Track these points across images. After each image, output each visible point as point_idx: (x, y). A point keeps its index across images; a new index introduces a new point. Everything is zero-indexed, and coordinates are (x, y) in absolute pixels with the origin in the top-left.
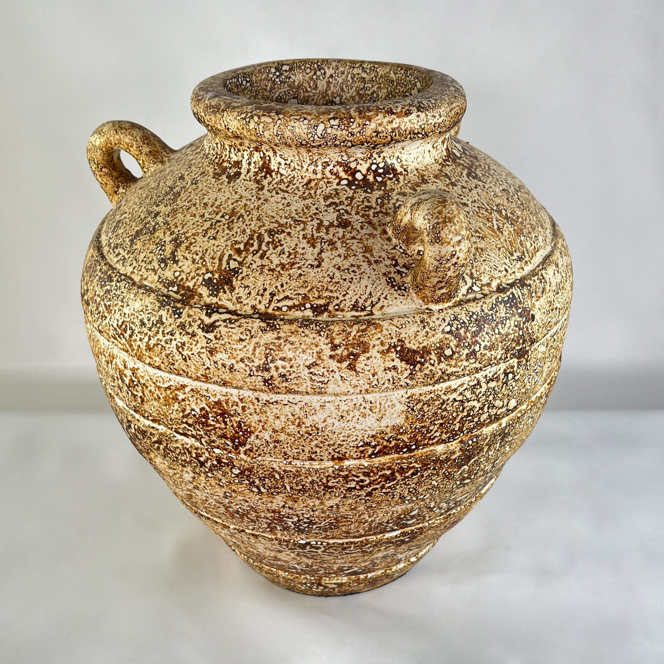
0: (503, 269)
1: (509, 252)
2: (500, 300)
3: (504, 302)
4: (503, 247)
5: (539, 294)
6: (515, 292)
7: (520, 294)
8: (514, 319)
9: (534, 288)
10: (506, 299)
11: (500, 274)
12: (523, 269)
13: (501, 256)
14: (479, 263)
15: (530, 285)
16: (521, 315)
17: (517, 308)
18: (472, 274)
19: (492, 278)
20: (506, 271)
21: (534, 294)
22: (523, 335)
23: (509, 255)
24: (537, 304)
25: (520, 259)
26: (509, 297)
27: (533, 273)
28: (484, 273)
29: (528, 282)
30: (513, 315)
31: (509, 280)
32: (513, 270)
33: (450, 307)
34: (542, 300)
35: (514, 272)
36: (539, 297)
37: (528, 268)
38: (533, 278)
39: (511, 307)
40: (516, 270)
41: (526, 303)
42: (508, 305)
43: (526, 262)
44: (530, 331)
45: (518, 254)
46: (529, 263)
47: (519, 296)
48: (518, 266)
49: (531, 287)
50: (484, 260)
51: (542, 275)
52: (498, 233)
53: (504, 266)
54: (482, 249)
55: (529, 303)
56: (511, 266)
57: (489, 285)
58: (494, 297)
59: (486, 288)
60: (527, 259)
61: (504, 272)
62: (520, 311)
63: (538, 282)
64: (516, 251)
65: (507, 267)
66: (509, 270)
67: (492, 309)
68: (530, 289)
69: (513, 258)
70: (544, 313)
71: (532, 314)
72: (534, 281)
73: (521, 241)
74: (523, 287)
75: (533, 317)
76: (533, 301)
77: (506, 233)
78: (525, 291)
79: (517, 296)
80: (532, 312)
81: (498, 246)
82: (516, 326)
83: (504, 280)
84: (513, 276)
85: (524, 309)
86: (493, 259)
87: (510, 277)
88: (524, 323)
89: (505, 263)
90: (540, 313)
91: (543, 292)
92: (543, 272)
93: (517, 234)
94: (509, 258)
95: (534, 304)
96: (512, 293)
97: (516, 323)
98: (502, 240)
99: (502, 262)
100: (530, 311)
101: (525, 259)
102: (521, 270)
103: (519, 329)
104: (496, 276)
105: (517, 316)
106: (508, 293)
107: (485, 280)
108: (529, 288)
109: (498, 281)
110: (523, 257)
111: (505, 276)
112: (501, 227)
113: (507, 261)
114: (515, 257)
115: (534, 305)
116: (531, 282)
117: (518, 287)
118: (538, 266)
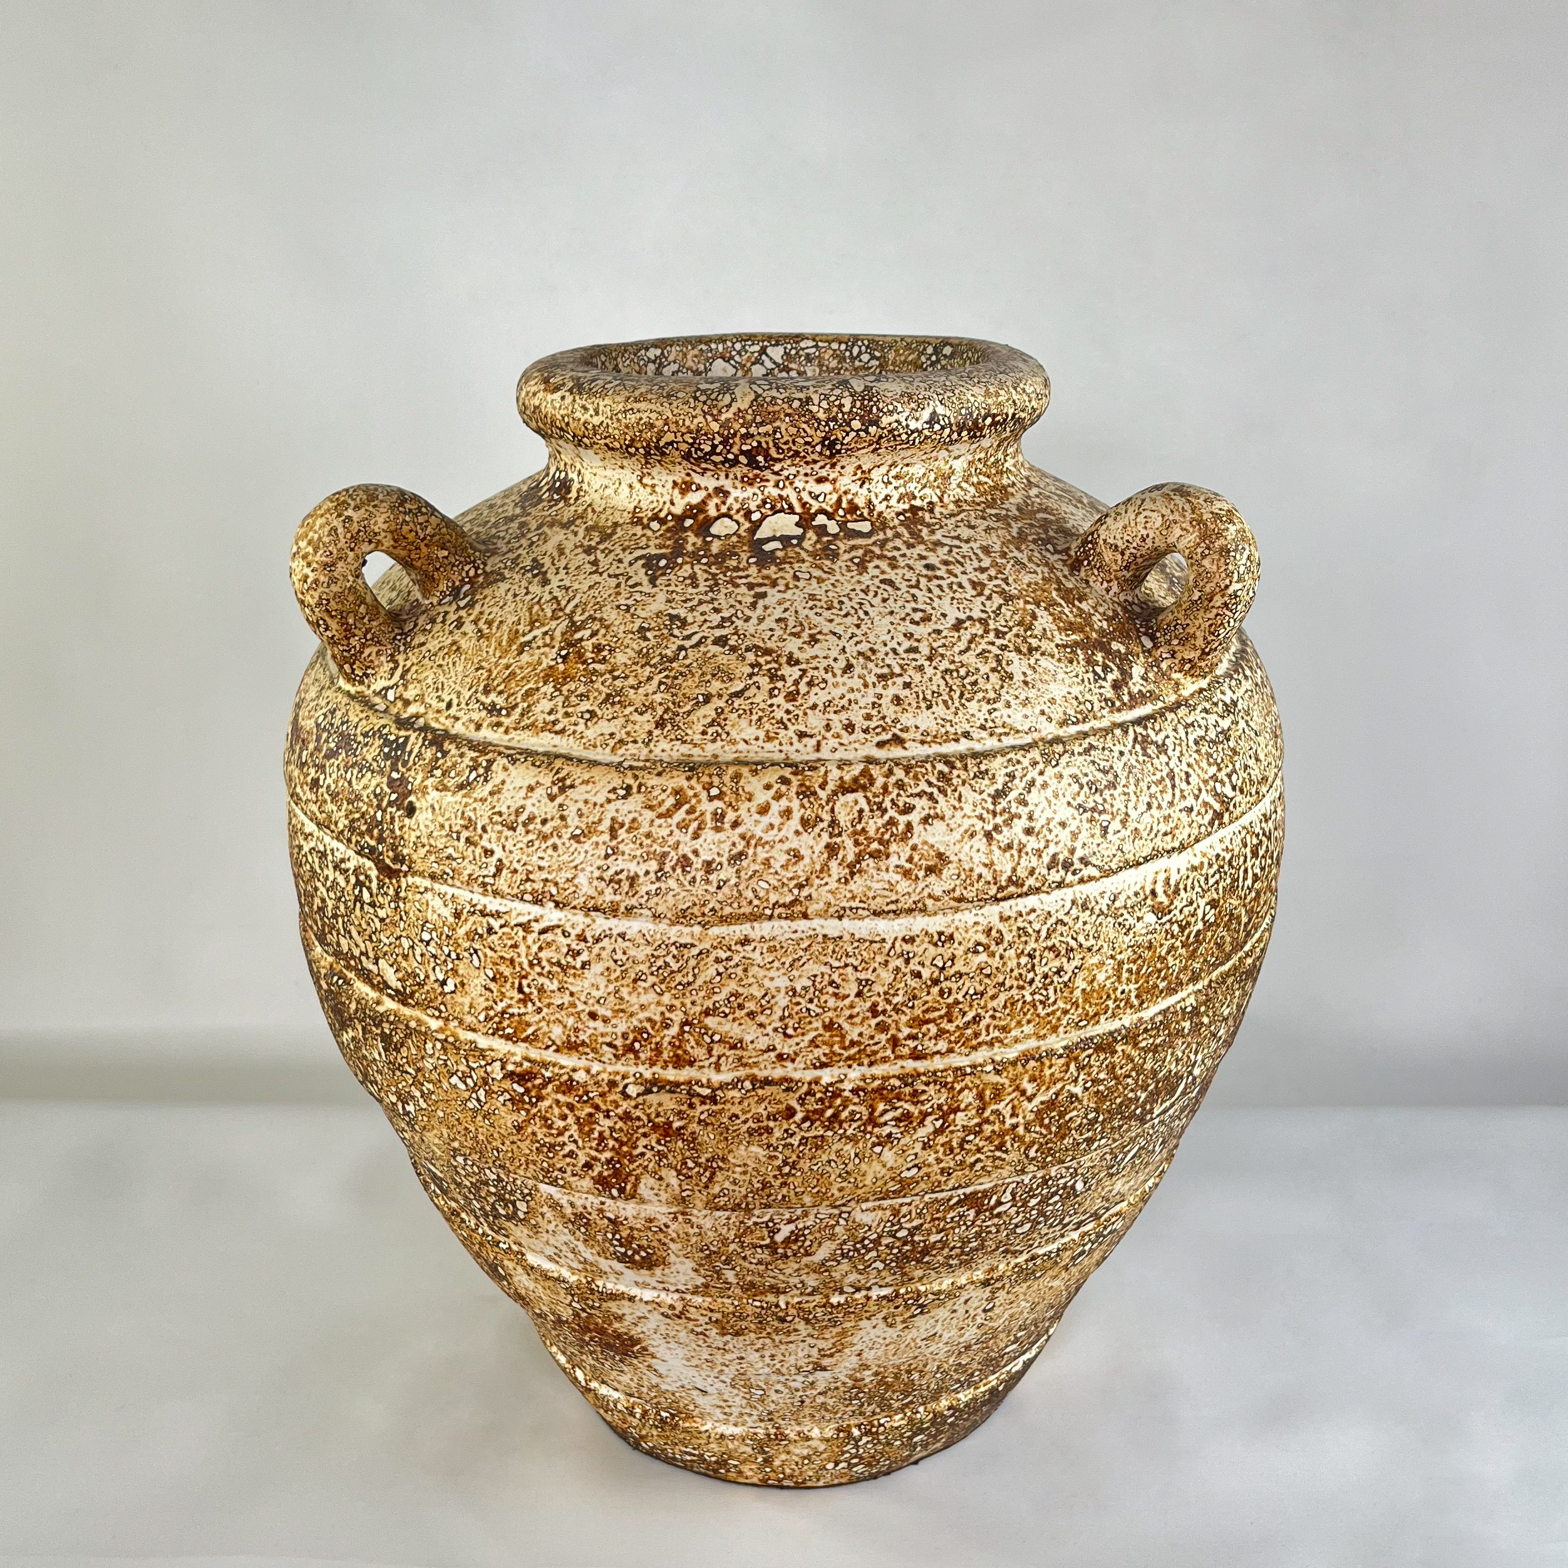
0: (447, 699)
1: (486, 686)
2: (385, 731)
3: (386, 740)
4: (490, 671)
5: (451, 783)
6: (412, 739)
7: (416, 751)
8: (378, 779)
9: (449, 764)
10: (392, 738)
11: (434, 703)
12: (478, 727)
13: (468, 680)
14: (431, 664)
15: (445, 754)
16: (391, 783)
17: (394, 768)
18: (408, 670)
19: (420, 698)
20: (449, 706)
21: (438, 773)
22: (381, 823)
23: (481, 688)
24: (434, 795)
25: (492, 709)
26: (398, 738)
27: (482, 748)
28: (419, 682)
29: (447, 746)
30: (381, 772)
31: (437, 720)
32: (458, 714)
33: (348, 693)
34: (448, 798)
35: (457, 719)
36: (446, 788)
37: (487, 734)
38: (465, 749)
39: (387, 757)
40: (465, 718)
41: (412, 773)
42: (386, 750)
43: (499, 724)
44: (398, 833)
45: (500, 701)
46: (502, 729)
47: (411, 752)
48: (476, 716)
49: (444, 756)
50: (440, 666)
51: (490, 762)
52: (514, 647)
53: (454, 696)
54: (458, 649)
55: (419, 777)
56: (463, 706)
57: (407, 703)
58: (383, 722)
59: (399, 704)
60: (507, 721)
61: (443, 705)
62: (395, 775)
63: (467, 761)
64: (500, 693)
65: (455, 702)
66: (454, 708)
67: (365, 735)
68: (437, 759)
69: (483, 698)
70: (442, 826)
71: (411, 803)
72: (462, 755)
73: (538, 689)
74: (431, 744)
75: (411, 811)
76: (429, 782)
77: (525, 658)
78: (428, 754)
79: (408, 749)
80: (412, 798)
81: (484, 664)
82: (376, 796)
83: (431, 715)
84: (448, 723)
85: (403, 780)
86: (453, 674)
87: (442, 719)
88: (390, 804)
89: (459, 694)
90: (430, 815)
91: (461, 787)
92: (502, 761)
93: (548, 676)
94: (476, 692)
95: (426, 787)
96: (407, 738)
97: (378, 791)
98: (504, 661)
99: (458, 688)
100: (410, 792)
101: (503, 719)
102: (472, 727)
103: (379, 807)
104: (428, 700)
105: (385, 780)
106: (402, 733)
107: (410, 694)
108: (439, 755)
109: (422, 710)
110: (504, 712)
111: (438, 711)
112: (534, 645)
113: (467, 694)
114: (488, 701)
115: (424, 791)
116: (454, 751)
117: (424, 739)
118: (508, 748)
